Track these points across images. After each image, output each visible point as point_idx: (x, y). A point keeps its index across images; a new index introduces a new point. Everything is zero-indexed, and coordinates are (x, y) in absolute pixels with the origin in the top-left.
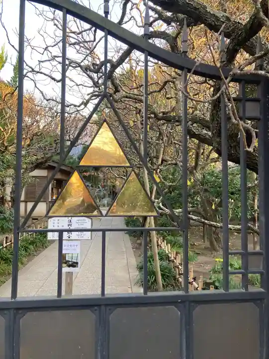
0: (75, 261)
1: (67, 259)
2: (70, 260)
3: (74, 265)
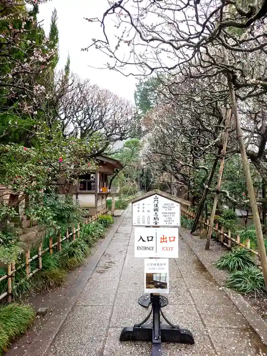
0: (164, 282)
1: (154, 279)
2: (159, 281)
3: (162, 286)
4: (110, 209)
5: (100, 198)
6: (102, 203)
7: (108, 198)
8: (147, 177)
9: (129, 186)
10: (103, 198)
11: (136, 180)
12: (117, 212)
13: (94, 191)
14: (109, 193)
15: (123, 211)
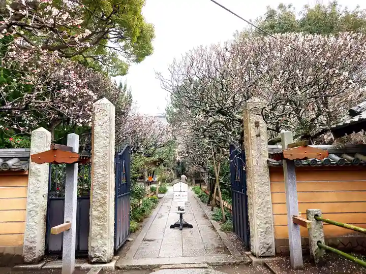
1: (180, 208)
3: (183, 210)
4: (155, 193)
5: (147, 184)
6: (148, 188)
7: (152, 185)
8: (183, 167)
9: (167, 175)
10: (148, 185)
11: (173, 169)
12: (160, 196)
13: (142, 180)
14: (153, 181)
15: (163, 195)
